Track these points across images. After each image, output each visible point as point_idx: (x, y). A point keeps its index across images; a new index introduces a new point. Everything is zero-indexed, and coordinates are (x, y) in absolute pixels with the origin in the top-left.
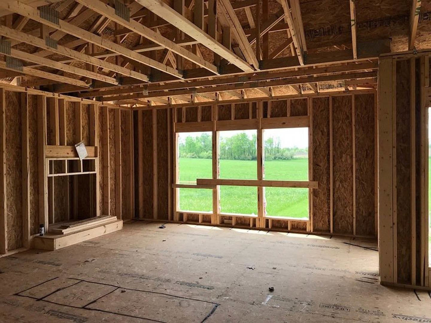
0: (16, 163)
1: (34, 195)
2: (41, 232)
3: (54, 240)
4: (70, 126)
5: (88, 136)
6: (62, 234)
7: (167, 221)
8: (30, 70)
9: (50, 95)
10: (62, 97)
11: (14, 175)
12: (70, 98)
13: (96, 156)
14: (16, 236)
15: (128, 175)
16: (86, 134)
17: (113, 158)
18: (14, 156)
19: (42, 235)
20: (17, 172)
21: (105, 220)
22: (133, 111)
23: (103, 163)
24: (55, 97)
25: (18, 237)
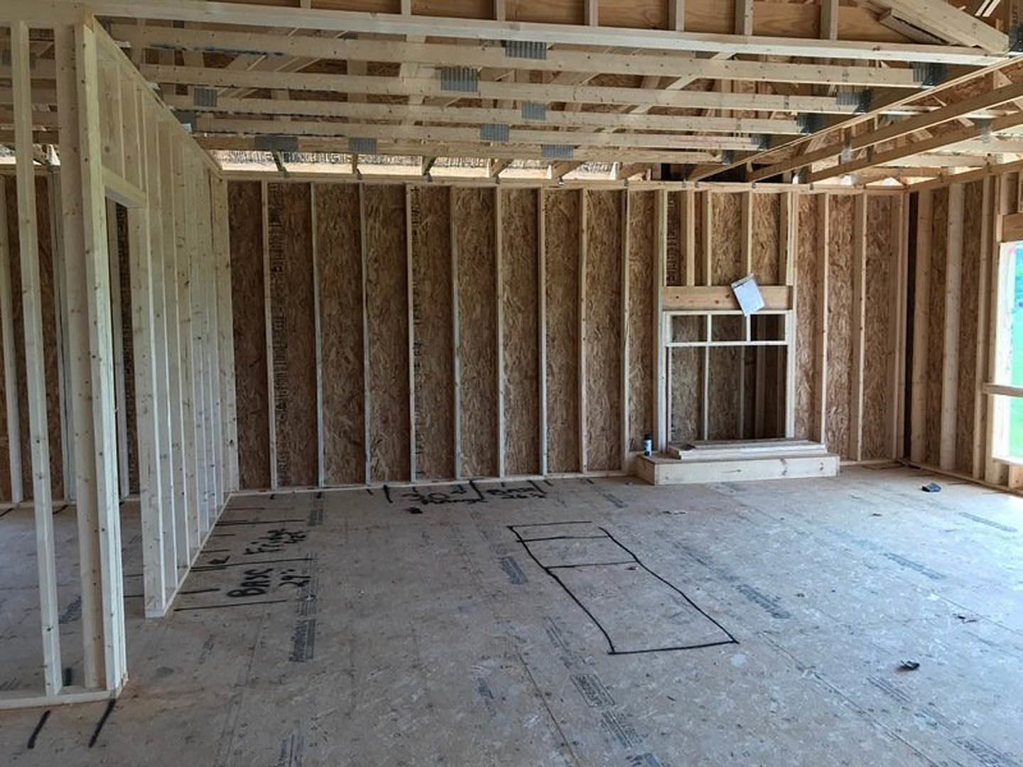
0: (611, 320)
1: (643, 379)
2: (645, 449)
3: (656, 466)
4: (726, 244)
5: (774, 261)
6: (676, 458)
7: (971, 479)
8: (586, 154)
9: (676, 186)
10: (703, 186)
11: (607, 342)
12: (723, 186)
13: (790, 308)
14: (609, 448)
15: (890, 354)
16: (770, 258)
17: (846, 313)
18: (606, 307)
19: (647, 454)
20: (612, 336)
21: (791, 448)
22: (908, 195)
23: (815, 323)
24: (688, 188)
25: (611, 450)
